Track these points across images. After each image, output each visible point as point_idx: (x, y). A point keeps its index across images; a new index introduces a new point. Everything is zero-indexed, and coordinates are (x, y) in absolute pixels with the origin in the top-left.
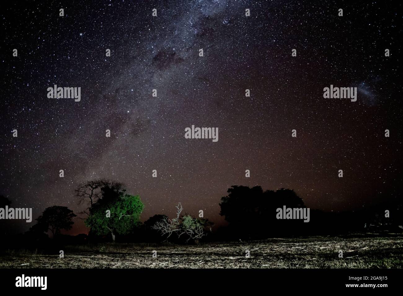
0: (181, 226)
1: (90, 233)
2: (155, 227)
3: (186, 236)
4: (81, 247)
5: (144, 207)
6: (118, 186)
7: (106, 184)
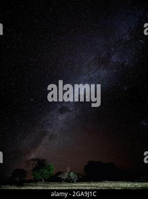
0: (69, 176)
1: (34, 178)
2: (59, 176)
3: (71, 180)
4: (31, 184)
5: (54, 168)
6: (44, 160)
7: (39, 160)
